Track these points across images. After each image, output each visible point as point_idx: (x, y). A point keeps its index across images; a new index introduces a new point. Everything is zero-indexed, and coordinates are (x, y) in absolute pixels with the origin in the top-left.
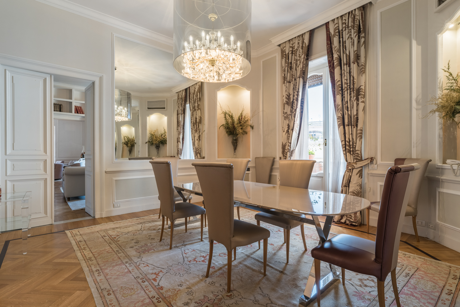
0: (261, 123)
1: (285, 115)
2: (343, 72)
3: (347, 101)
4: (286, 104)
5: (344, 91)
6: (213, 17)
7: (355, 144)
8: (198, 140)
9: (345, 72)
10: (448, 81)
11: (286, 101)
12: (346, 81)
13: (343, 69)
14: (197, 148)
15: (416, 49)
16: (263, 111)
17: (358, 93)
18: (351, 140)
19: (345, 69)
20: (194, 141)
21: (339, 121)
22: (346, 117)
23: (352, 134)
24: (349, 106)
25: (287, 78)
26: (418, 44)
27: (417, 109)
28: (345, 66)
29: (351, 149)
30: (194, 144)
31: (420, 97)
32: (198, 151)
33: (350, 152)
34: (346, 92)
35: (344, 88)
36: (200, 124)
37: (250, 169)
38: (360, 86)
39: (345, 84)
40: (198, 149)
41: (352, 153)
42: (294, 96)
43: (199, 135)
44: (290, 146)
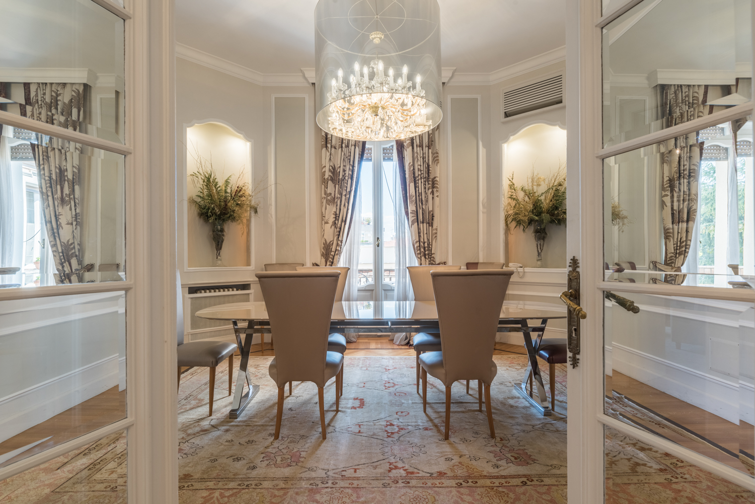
0: (271, 205)
1: (329, 198)
2: (416, 155)
3: (421, 193)
4: (331, 180)
5: (417, 179)
6: (377, 37)
7: (430, 246)
8: (72, 224)
9: (419, 156)
10: (510, 190)
11: (330, 176)
12: (419, 167)
13: (415, 150)
14: (72, 244)
15: (482, 151)
16: (276, 184)
17: (433, 184)
18: (426, 240)
19: (419, 152)
20: (55, 226)
21: (413, 217)
22: (420, 212)
23: (427, 233)
24: (423, 199)
25: (331, 140)
26: (484, 146)
27: (483, 212)
28: (418, 148)
29: (427, 252)
30: (54, 233)
31: (485, 200)
32: (73, 251)
33: (425, 255)
34: (420, 181)
35: (417, 175)
36: (77, 187)
37: (251, 285)
38: (435, 178)
39: (418, 170)
40: (72, 246)
41: (427, 257)
42: (344, 171)
43: (74, 213)
44: (341, 245)
